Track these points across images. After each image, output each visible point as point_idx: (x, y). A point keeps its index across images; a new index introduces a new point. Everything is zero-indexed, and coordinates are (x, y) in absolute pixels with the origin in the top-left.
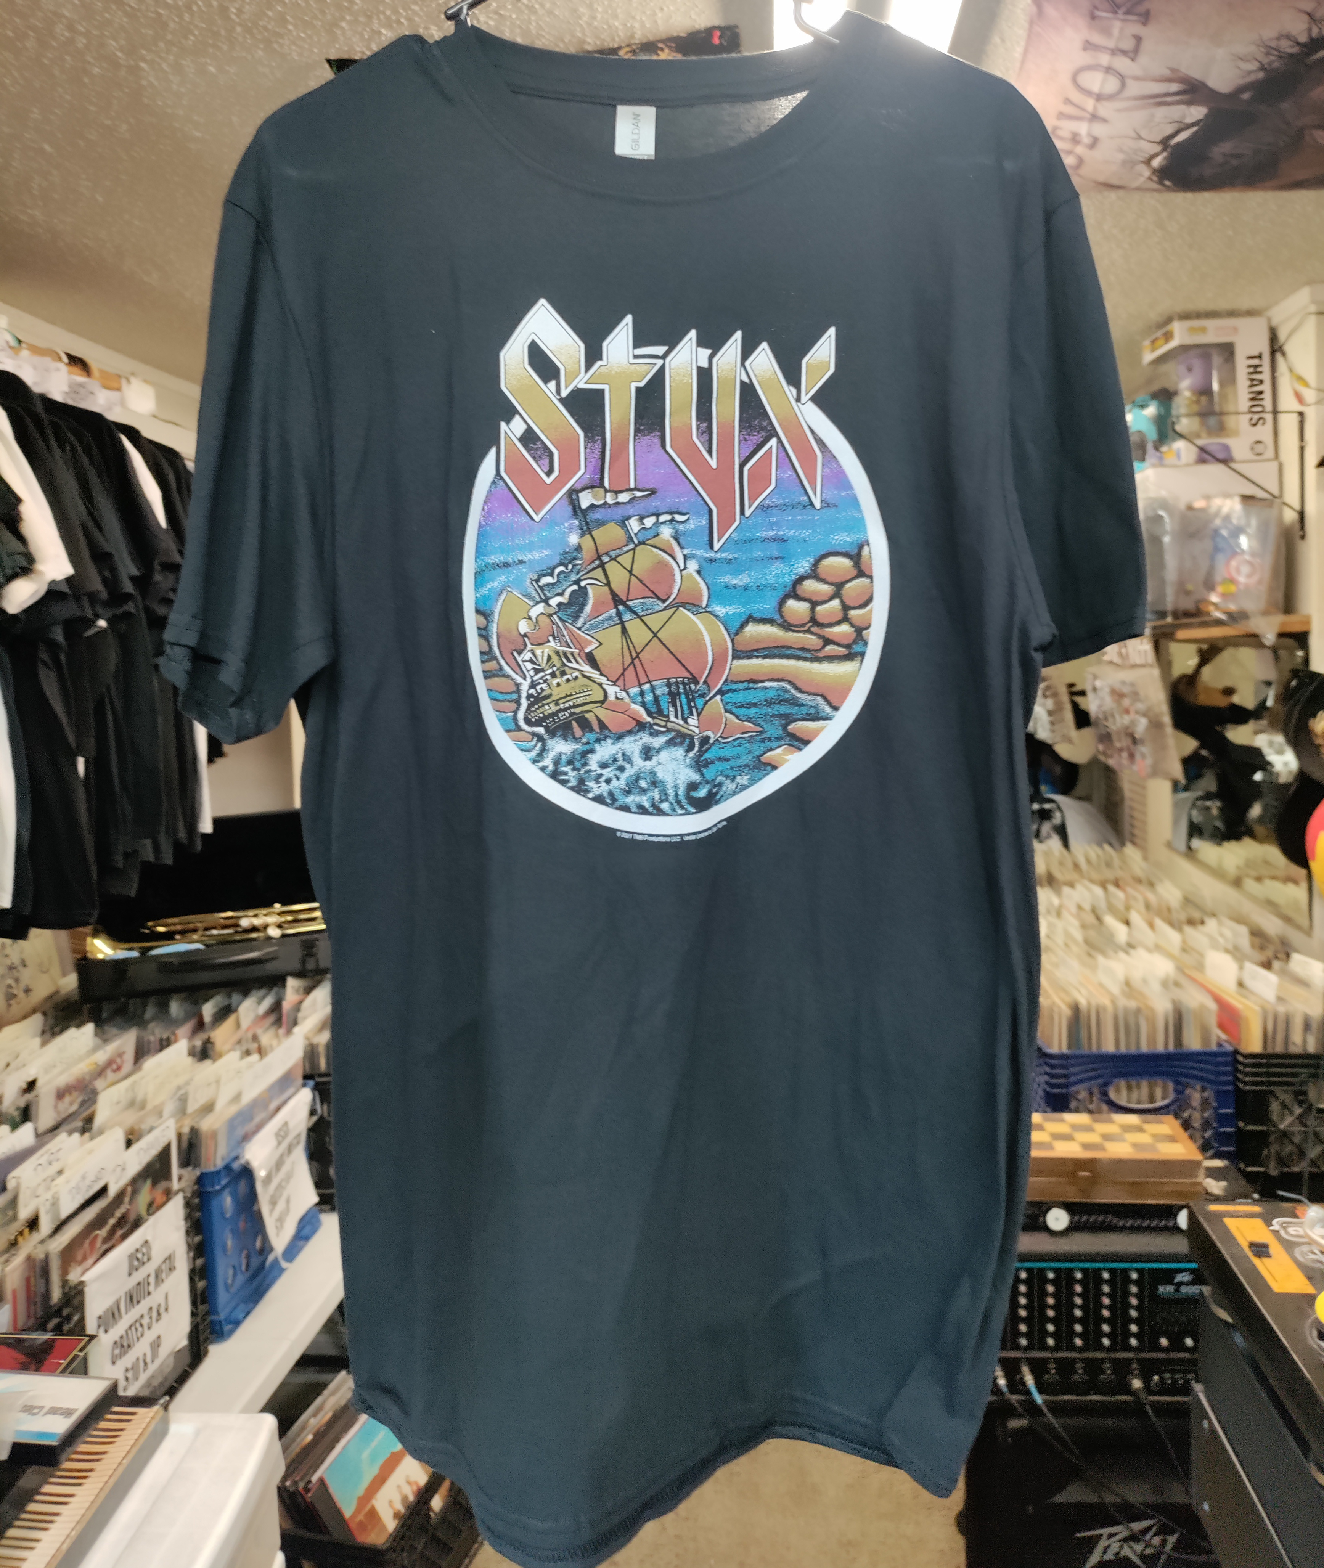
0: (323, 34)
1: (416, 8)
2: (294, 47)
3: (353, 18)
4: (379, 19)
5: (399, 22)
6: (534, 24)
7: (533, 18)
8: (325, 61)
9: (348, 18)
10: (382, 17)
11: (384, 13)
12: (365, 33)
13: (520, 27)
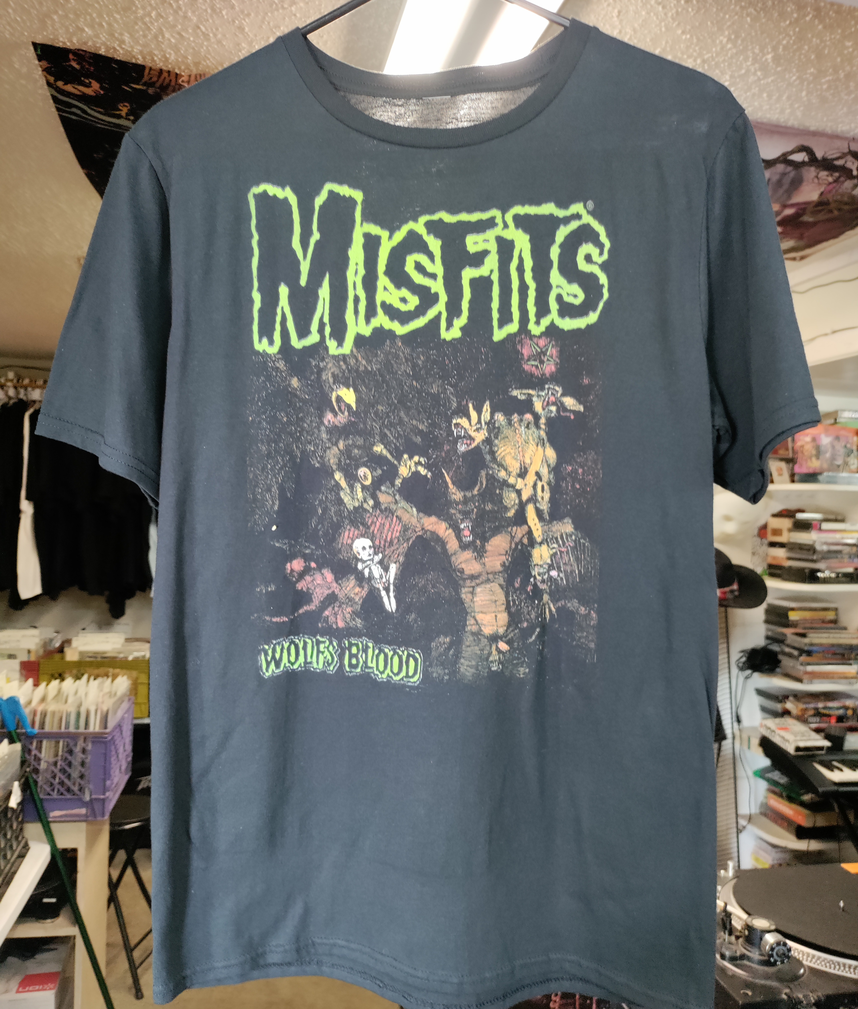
0: (36, 21)
1: (118, 16)
2: (8, 27)
3: (64, 14)
4: (86, 20)
5: (101, 25)
6: (205, 48)
7: (205, 43)
8: (31, 43)
9: (60, 12)
10: (88, 17)
11: (91, 15)
12: (71, 27)
13: (193, 49)
